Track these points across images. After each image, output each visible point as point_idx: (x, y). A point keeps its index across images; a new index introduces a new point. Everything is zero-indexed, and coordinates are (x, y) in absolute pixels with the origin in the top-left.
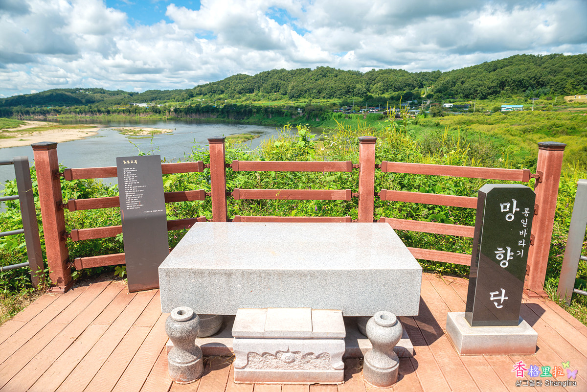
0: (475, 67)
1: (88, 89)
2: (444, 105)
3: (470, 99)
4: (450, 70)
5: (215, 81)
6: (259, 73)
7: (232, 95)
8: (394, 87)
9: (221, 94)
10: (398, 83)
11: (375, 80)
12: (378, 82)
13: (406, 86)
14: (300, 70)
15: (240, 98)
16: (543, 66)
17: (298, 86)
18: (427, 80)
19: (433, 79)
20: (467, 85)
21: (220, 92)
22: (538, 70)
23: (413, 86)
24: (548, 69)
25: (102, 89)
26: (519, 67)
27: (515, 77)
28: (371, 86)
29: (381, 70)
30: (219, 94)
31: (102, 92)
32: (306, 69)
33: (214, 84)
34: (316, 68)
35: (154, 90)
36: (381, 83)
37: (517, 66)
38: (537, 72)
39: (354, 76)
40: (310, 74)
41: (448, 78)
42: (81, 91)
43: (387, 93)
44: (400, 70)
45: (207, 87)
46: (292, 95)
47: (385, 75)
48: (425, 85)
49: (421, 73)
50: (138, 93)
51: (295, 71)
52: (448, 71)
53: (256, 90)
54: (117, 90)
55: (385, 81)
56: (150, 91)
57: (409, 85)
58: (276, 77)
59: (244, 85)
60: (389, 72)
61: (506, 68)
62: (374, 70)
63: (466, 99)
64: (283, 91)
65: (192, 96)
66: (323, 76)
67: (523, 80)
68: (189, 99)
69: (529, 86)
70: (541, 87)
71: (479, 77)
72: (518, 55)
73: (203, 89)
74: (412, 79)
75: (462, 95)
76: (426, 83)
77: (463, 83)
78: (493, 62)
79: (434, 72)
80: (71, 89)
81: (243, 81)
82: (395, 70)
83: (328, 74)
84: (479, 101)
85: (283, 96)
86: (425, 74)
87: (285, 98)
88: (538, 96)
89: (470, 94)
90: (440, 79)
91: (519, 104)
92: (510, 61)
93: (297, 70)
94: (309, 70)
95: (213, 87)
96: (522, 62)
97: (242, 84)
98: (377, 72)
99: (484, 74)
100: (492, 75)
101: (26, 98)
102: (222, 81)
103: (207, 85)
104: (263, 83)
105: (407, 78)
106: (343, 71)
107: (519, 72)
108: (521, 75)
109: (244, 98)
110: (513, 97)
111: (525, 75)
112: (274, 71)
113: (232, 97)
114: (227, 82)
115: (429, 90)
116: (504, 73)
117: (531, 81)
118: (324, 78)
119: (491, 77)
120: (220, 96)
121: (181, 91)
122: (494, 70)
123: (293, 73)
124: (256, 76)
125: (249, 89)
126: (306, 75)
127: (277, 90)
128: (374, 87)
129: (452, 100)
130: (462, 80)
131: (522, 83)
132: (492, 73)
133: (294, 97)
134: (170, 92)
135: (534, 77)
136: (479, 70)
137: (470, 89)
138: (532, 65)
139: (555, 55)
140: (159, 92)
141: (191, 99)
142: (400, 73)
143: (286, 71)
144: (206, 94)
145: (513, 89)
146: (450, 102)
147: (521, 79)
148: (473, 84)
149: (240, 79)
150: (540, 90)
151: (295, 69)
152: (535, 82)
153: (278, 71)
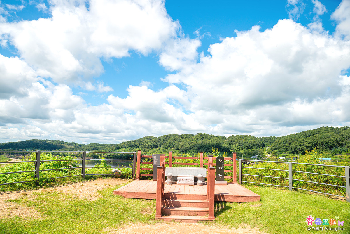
0: (297, 134)
1: (53, 141)
2: (279, 157)
3: (295, 154)
4: (281, 136)
5: (133, 140)
6: (161, 136)
7: (144, 149)
8: (247, 146)
9: (137, 148)
10: (249, 144)
11: (234, 142)
12: (236, 143)
13: (254, 146)
14: (187, 135)
15: (148, 151)
16: (341, 134)
17: (185, 145)
18: (267, 142)
19: (271, 141)
20: (293, 145)
21: (136, 147)
22: (337, 136)
23: (258, 146)
24: (344, 136)
25: (62, 141)
26: (325, 134)
27: (323, 141)
28: (232, 145)
29: (238, 136)
30: (136, 148)
31: (62, 143)
32: (191, 134)
33: (133, 141)
34: (197, 134)
35: (95, 144)
36: (238, 144)
37: (323, 134)
38: (337, 138)
39: (221, 139)
40: (193, 137)
41: (280, 141)
42: (49, 142)
43: (242, 150)
44: (250, 136)
45: (128, 143)
46: (182, 150)
47: (240, 139)
48: (266, 145)
49: (263, 138)
50: (84, 145)
51: (184, 135)
52: (280, 136)
53: (159, 146)
54: (71, 142)
55: (241, 142)
56: (92, 144)
57: (256, 145)
58: (172, 138)
59: (151, 143)
60: (243, 137)
61: (316, 135)
62: (233, 136)
63: (293, 154)
64: (176, 148)
65: (118, 148)
66: (201, 139)
67: (329, 142)
68: (116, 150)
69: (333, 146)
70: (342, 147)
71: (300, 140)
72: (323, 127)
73: (126, 144)
74: (258, 141)
75: (290, 151)
76: (266, 144)
77: (290, 144)
78: (308, 131)
79: (272, 137)
80: (43, 140)
81: (151, 140)
82: (247, 136)
83: (204, 138)
84: (302, 155)
85: (176, 151)
86: (266, 138)
87: (177, 152)
88: (340, 152)
89: (295, 151)
90: (275, 141)
91: (328, 158)
92: (319, 131)
93: (185, 135)
94: (193, 135)
95: (132, 143)
96: (326, 131)
97: (150, 142)
98: (236, 137)
99: (303, 138)
100: (308, 139)
101: (14, 144)
102: (138, 140)
103: (129, 142)
104: (163, 142)
105: (254, 141)
106: (214, 136)
107: (325, 137)
108: (327, 139)
109: (151, 151)
110: (324, 153)
111: (329, 139)
112: (171, 135)
113: (144, 150)
114: (141, 141)
115: (269, 148)
116: (316, 138)
117: (334, 143)
118: (202, 140)
119: (307, 140)
120: (136, 149)
121: (112, 145)
122: (309, 136)
123: (183, 137)
124: (160, 138)
125: (154, 146)
126: (191, 138)
127: (172, 147)
128: (234, 146)
129: (284, 155)
130: (289, 142)
131: (328, 144)
132: (308, 138)
133: (183, 151)
134: (105, 145)
135: (336, 141)
136: (300, 136)
137: (295, 148)
138: (333, 133)
139: (347, 127)
140: (98, 145)
141: (117, 150)
142: (250, 138)
143: (178, 135)
144: (127, 148)
145: (323, 148)
146: (283, 156)
147: (327, 142)
148: (297, 144)
149: (149, 139)
150: (341, 148)
151: (184, 134)
152: (336, 144)
153: (173, 135)
